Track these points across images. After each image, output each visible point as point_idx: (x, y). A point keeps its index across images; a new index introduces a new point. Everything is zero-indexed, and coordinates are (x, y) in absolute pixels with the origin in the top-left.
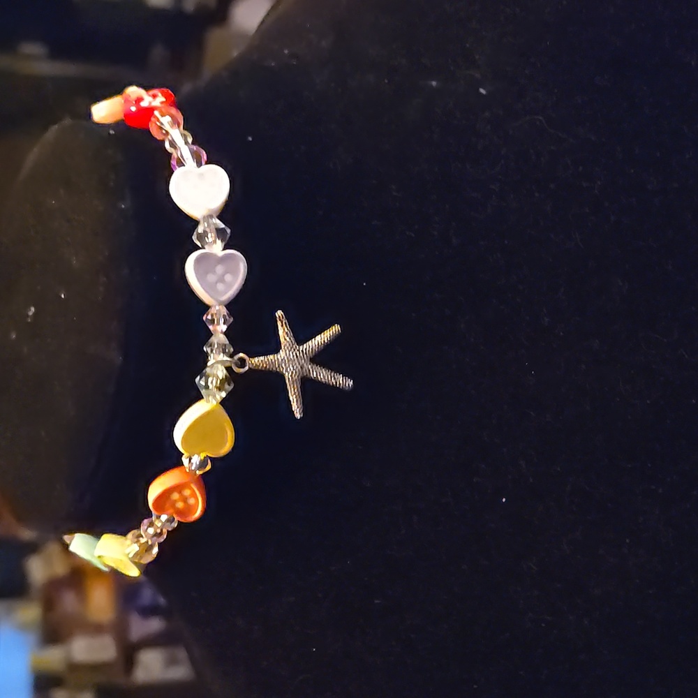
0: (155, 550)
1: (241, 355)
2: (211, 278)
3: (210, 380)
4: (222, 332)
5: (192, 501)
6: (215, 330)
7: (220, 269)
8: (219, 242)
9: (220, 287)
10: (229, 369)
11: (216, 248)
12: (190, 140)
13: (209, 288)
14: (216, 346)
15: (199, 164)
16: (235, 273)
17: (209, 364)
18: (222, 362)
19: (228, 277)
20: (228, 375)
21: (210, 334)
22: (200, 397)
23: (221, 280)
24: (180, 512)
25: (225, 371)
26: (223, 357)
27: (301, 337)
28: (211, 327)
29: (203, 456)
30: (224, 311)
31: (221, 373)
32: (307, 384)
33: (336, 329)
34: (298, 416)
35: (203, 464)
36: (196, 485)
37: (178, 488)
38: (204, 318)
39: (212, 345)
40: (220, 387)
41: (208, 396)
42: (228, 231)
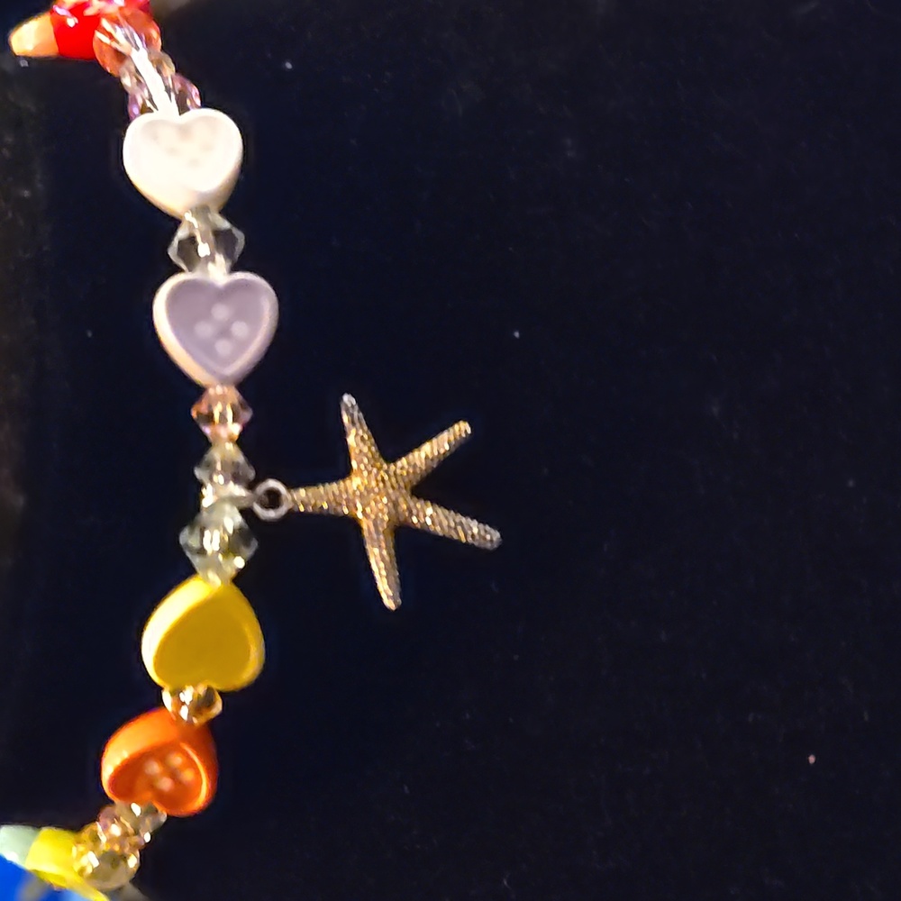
0: (133, 862)
1: (273, 484)
2: (205, 330)
3: (207, 533)
4: (231, 439)
5: (188, 776)
6: (217, 436)
7: (221, 312)
8: (220, 258)
9: (223, 347)
10: (247, 513)
11: (218, 272)
12: (170, 70)
13: (203, 350)
14: (219, 467)
15: (183, 108)
16: (254, 322)
17: (206, 503)
18: (233, 500)
19: (240, 329)
20: (246, 527)
21: (205, 444)
22: (188, 571)
23: (225, 332)
24: (162, 797)
25: (239, 519)
26: (238, 491)
28: (207, 430)
29: (202, 690)
30: (234, 395)
31: (232, 520)
33: (463, 428)
34: (390, 603)
35: (203, 703)
36: (194, 748)
37: (158, 752)
38: (194, 414)
39: (210, 467)
40: (230, 549)
41: (206, 568)
42: (240, 236)
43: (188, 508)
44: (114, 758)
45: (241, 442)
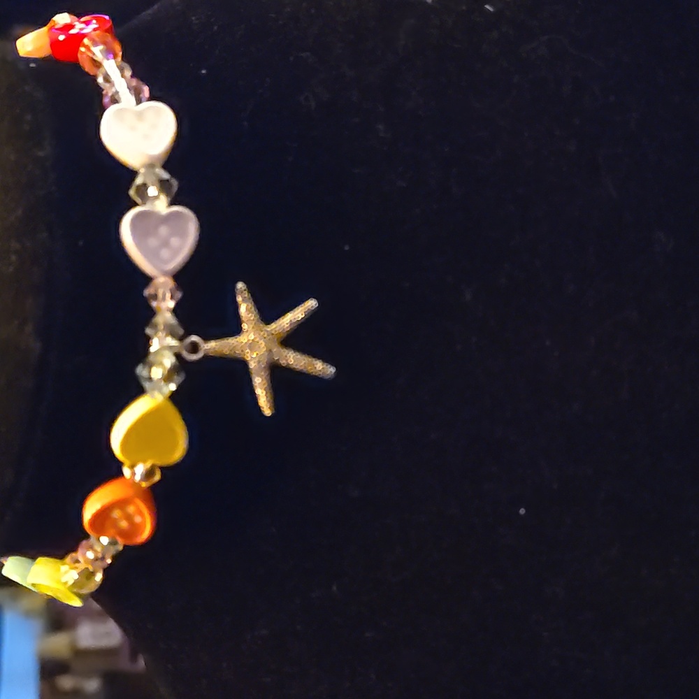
0: (99, 577)
1: (194, 338)
2: (153, 242)
3: (153, 370)
4: (168, 310)
5: (138, 519)
6: (160, 308)
7: (163, 230)
8: (163, 197)
9: (165, 253)
10: (178, 356)
11: (161, 205)
12: (128, 73)
13: (151, 255)
14: (162, 327)
15: (139, 101)
16: (183, 234)
17: (152, 349)
18: (170, 348)
20: (178, 363)
21: (152, 313)
23: (166, 244)
24: (123, 533)
25: (174, 360)
26: (171, 341)
27: (268, 314)
28: (154, 304)
29: (149, 465)
30: (171, 283)
31: (169, 361)
32: (277, 373)
33: (312, 304)
34: (267, 412)
35: (149, 474)
36: (145, 501)
37: (121, 504)
38: (146, 294)
39: (155, 327)
40: (168, 378)
41: (153, 389)
42: (175, 183)
43: (141, 352)
44: (91, 508)
45: (175, 311)
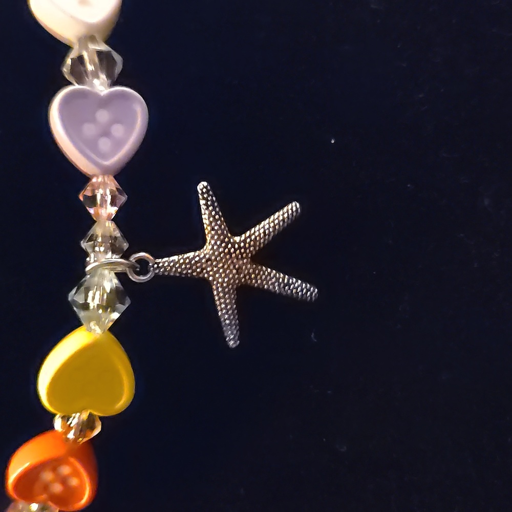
1: (142, 254)
2: (89, 130)
3: (91, 294)
4: (109, 218)
5: (74, 482)
6: (97, 214)
7: (103, 116)
9: (104, 144)
10: (121, 276)
11: (100, 86)
13: (88, 146)
14: (100, 240)
16: (128, 122)
18: (110, 265)
19: (118, 130)
21: (90, 222)
22: (75, 323)
23: (106, 133)
24: (56, 498)
25: (115, 281)
26: (110, 257)
28: (92, 211)
29: (85, 416)
30: (112, 184)
31: (110, 282)
33: (293, 208)
35: (89, 424)
37: (53, 464)
38: (81, 198)
39: (92, 238)
40: (108, 306)
41: (90, 320)
42: (118, 58)
44: (17, 467)
45: (116, 220)
